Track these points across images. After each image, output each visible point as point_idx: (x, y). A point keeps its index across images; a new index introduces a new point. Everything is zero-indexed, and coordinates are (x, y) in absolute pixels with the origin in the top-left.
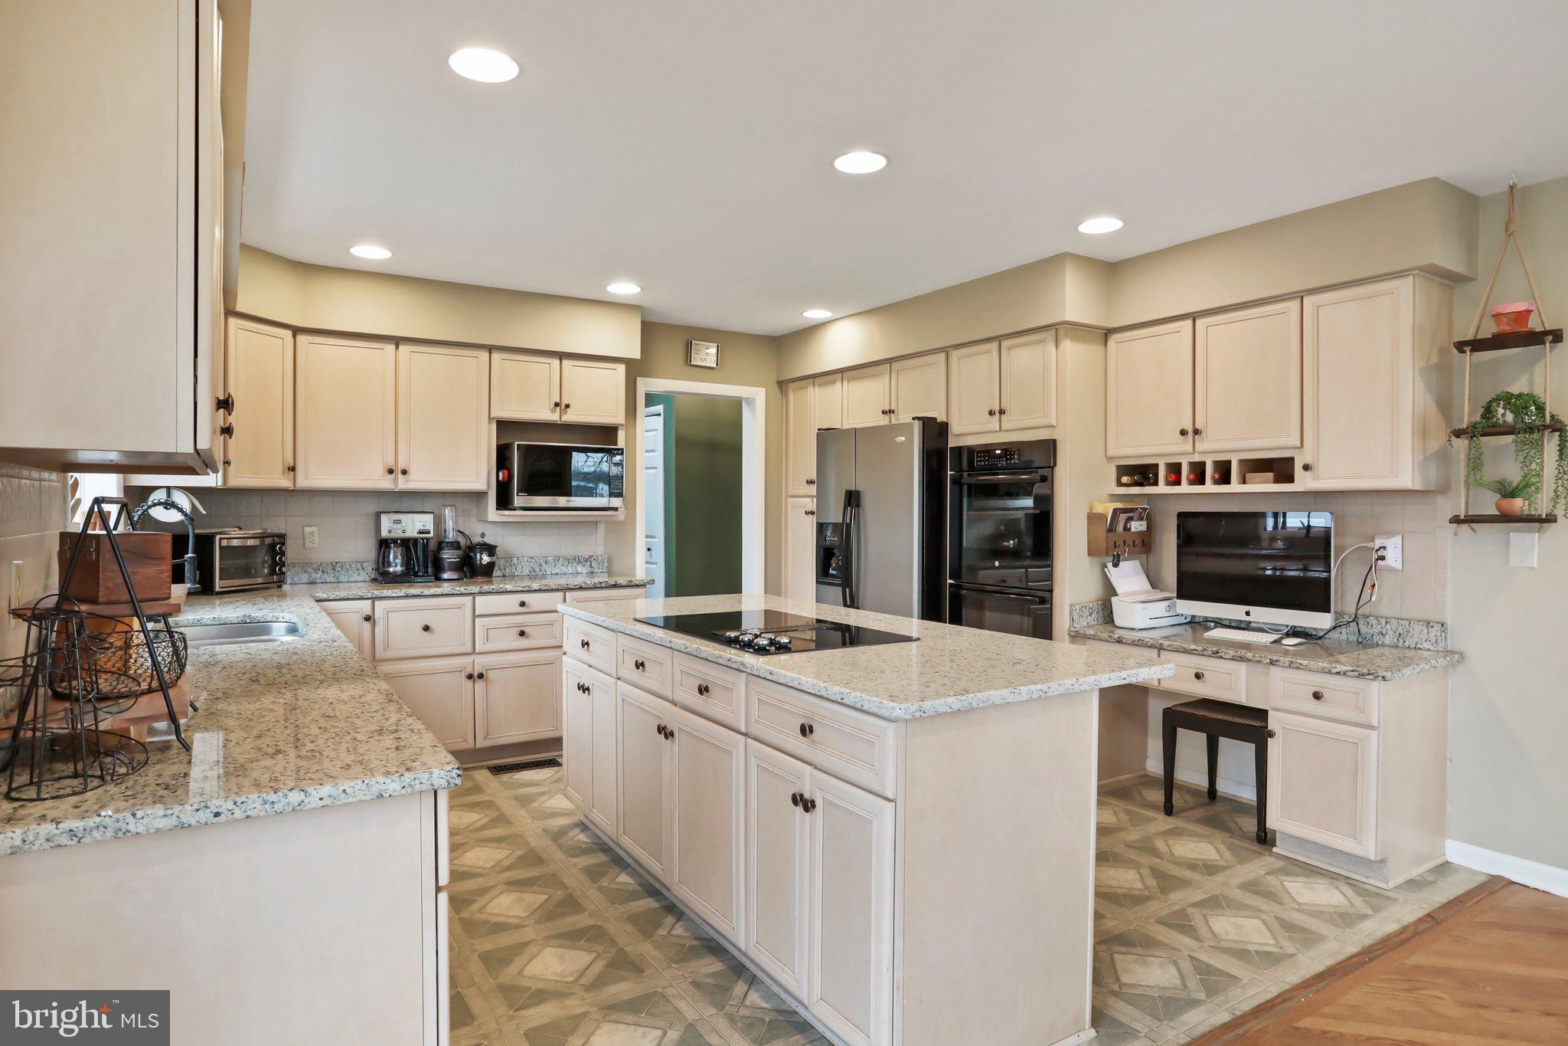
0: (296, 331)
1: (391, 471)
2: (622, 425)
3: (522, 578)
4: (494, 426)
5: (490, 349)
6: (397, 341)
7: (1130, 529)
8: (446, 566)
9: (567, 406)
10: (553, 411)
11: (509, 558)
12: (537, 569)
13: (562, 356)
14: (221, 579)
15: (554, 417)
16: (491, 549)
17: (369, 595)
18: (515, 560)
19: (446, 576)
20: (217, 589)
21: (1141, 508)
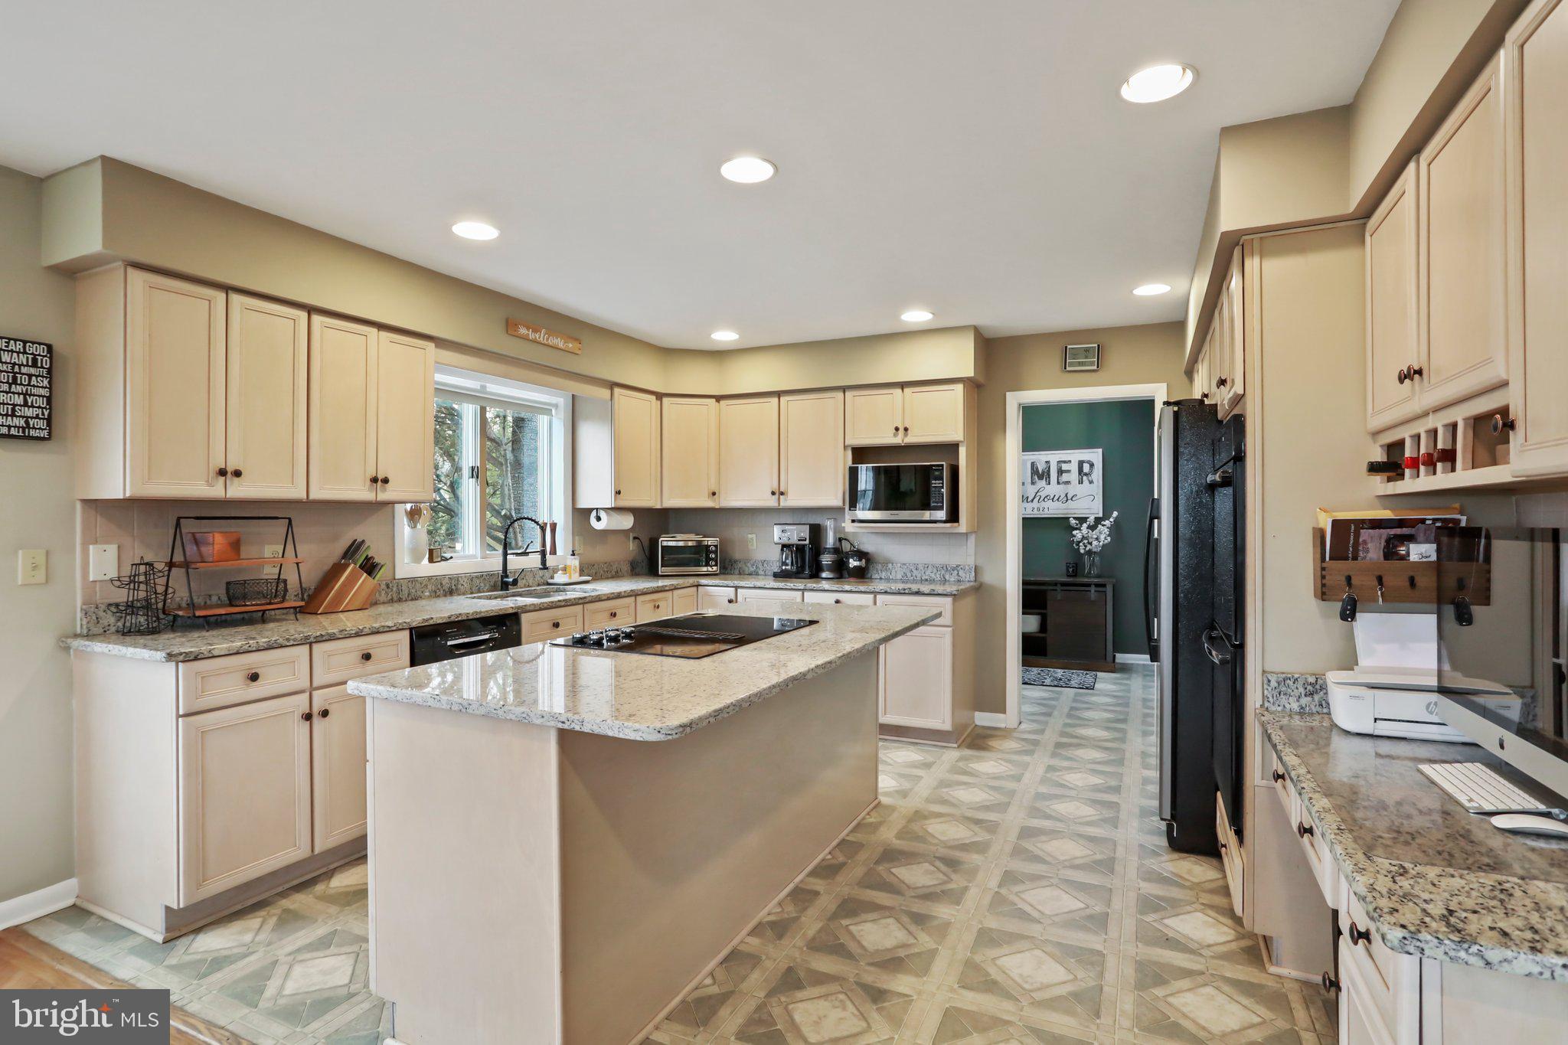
0: (719, 398)
1: (773, 493)
2: (961, 442)
3: (895, 581)
4: (849, 453)
5: (844, 389)
6: (779, 394)
7: (1404, 558)
8: (825, 568)
9: (906, 429)
10: (895, 435)
11: (887, 562)
12: (909, 574)
13: (903, 385)
14: (662, 566)
15: (899, 440)
16: (861, 555)
17: (732, 585)
18: (890, 566)
19: (824, 575)
20: (660, 573)
21: (1435, 520)
